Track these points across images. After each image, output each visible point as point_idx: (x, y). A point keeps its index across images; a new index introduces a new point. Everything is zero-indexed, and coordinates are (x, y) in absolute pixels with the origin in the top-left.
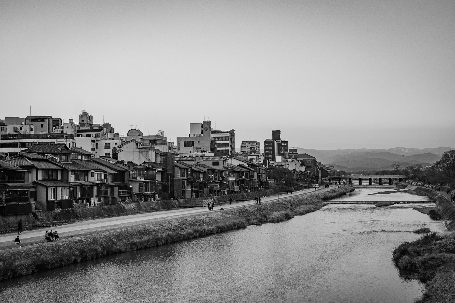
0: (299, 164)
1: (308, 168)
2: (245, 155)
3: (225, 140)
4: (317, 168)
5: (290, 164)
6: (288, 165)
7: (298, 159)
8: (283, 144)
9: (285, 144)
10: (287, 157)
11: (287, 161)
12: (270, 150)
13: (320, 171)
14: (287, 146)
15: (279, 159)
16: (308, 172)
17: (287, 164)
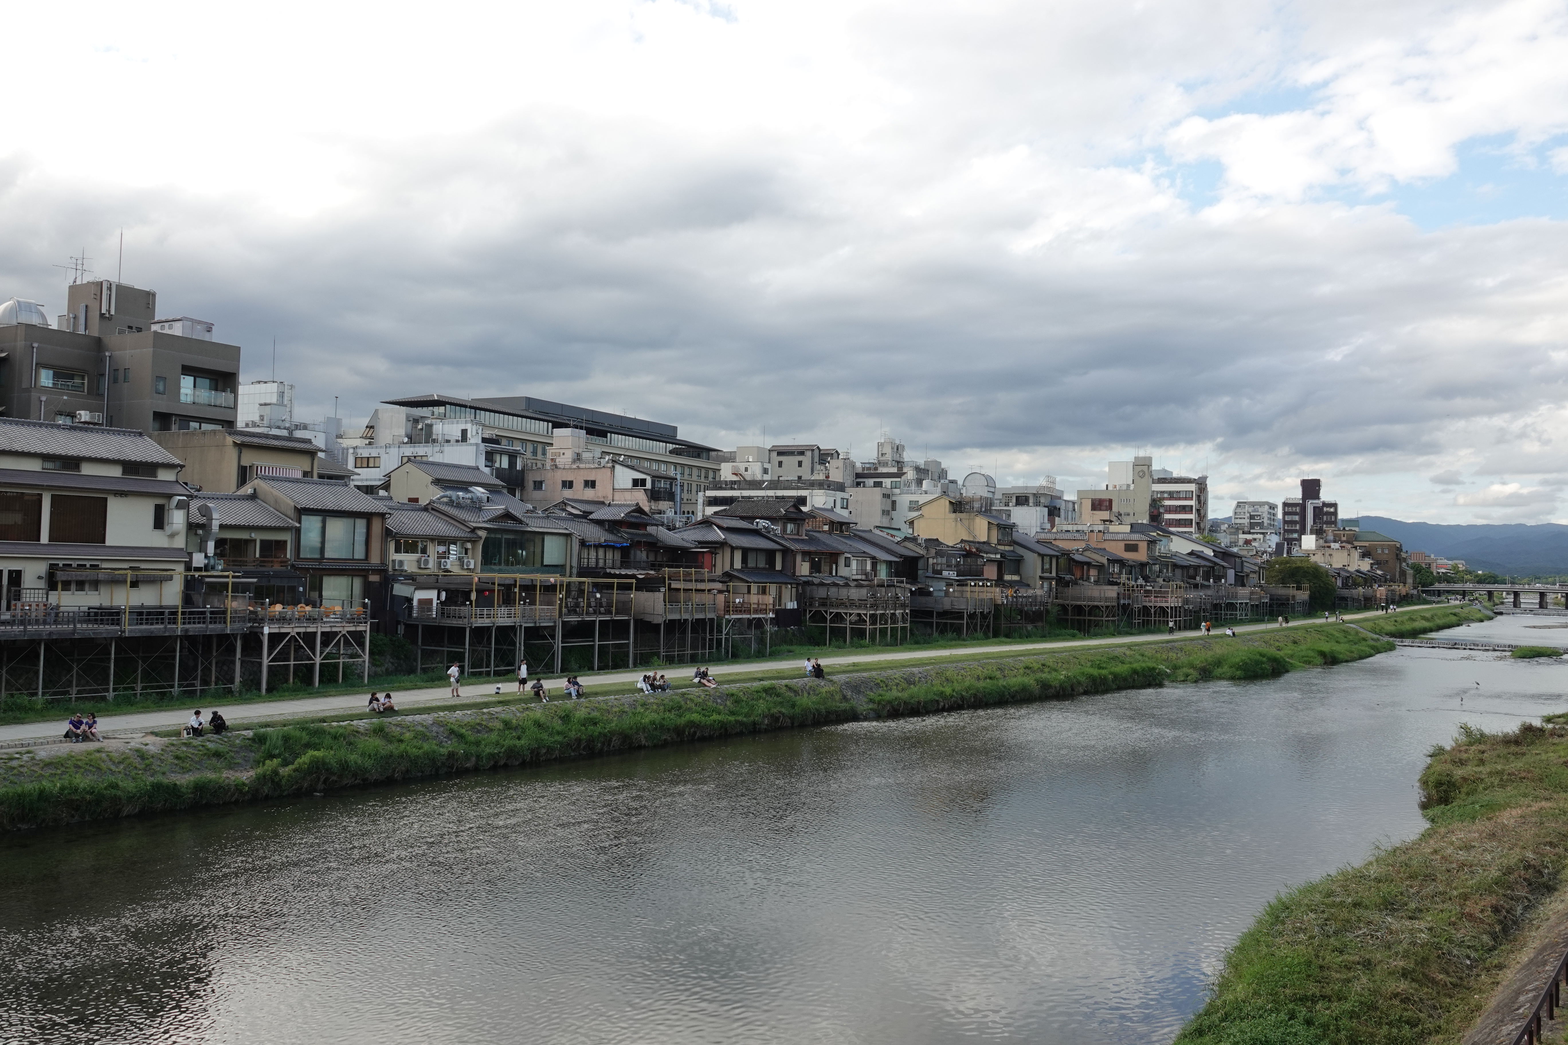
0: (1356, 554)
1: (1378, 563)
2: (1233, 530)
3: (1186, 499)
4: (1404, 564)
5: (1334, 554)
6: (1331, 555)
7: (1356, 544)
8: (1325, 509)
9: (1332, 510)
10: (1331, 537)
11: (1329, 547)
12: (1295, 522)
13: (1410, 572)
14: (1335, 514)
15: (1309, 542)
16: (1379, 572)
17: (1327, 554)
